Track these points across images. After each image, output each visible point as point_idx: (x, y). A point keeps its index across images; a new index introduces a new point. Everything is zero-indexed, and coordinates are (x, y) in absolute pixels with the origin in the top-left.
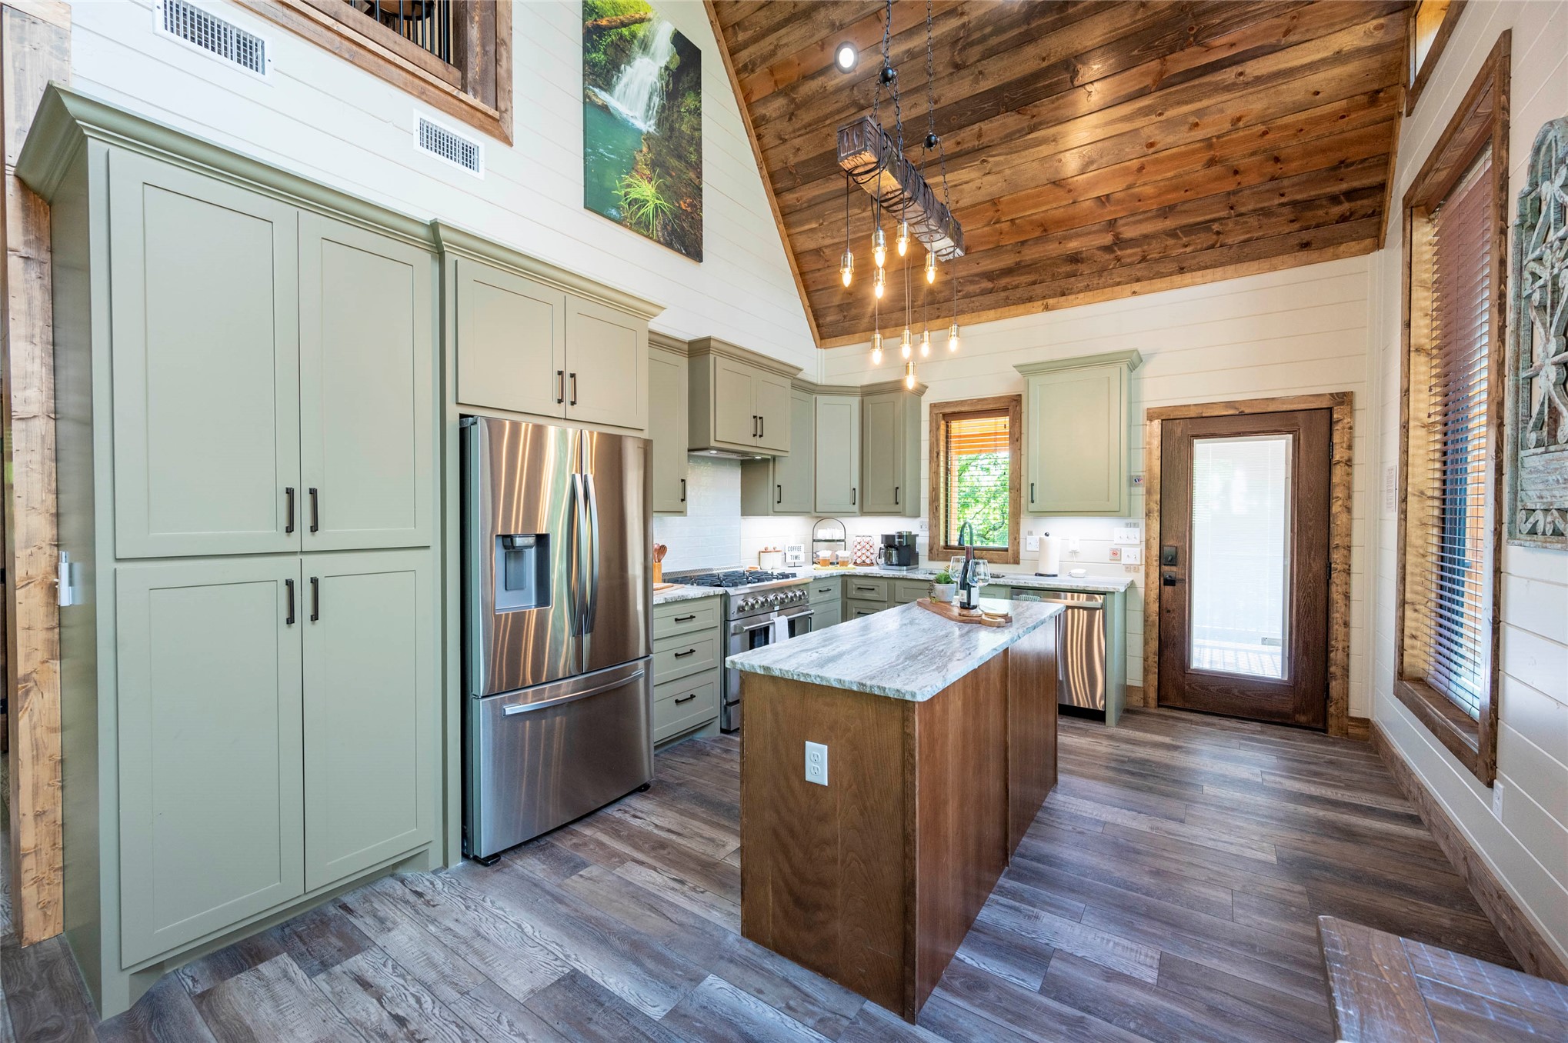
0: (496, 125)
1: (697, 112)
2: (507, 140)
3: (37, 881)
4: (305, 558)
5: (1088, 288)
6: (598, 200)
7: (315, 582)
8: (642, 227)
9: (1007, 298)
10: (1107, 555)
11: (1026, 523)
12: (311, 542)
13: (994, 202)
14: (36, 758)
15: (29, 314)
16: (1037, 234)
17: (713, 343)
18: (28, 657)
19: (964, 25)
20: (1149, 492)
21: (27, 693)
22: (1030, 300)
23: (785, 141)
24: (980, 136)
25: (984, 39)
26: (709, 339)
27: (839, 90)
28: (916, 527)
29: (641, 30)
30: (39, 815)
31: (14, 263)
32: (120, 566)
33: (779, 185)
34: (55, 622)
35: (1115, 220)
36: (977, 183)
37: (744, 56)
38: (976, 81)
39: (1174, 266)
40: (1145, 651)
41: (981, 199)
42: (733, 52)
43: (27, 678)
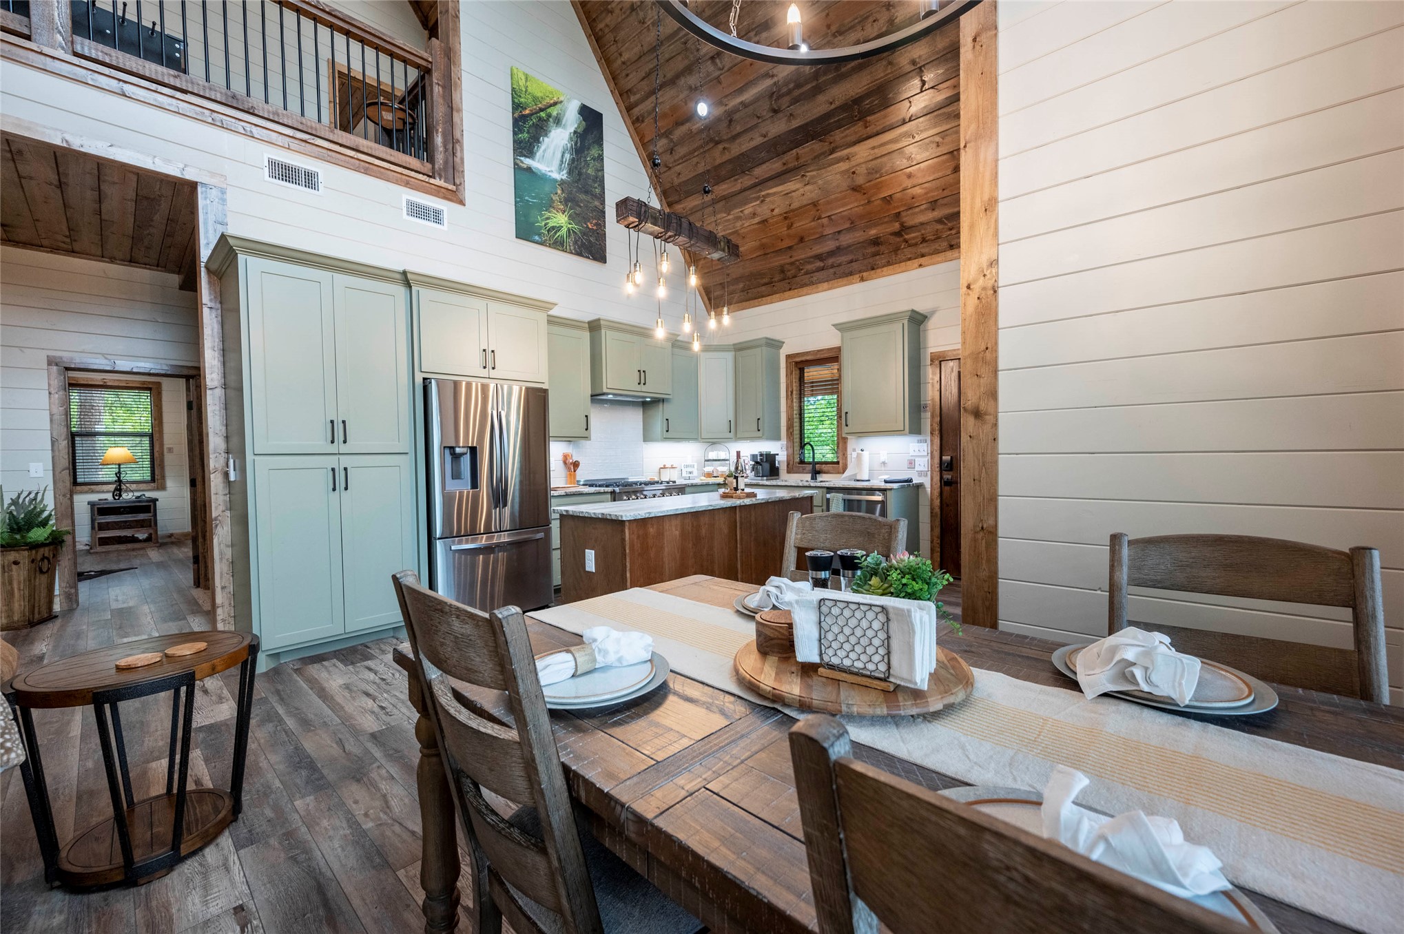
0: (455, 195)
1: (600, 158)
2: (462, 203)
3: (223, 620)
4: (341, 457)
5: (889, 264)
6: (525, 231)
7: (346, 469)
8: (558, 244)
9: (835, 273)
10: (906, 465)
11: (853, 445)
12: (344, 448)
13: (815, 204)
14: (221, 559)
15: (213, 336)
16: (847, 225)
17: (602, 322)
18: (216, 508)
19: (775, 84)
20: (933, 417)
21: (216, 526)
22: (851, 274)
23: (670, 168)
24: (798, 158)
25: (789, 92)
26: (599, 320)
27: (700, 131)
28: (779, 449)
29: (554, 111)
30: (223, 588)
31: (206, 311)
32: (257, 458)
33: (670, 199)
34: (227, 492)
35: (899, 213)
36: (801, 191)
37: (636, 111)
38: (789, 120)
39: (945, 244)
40: (932, 536)
41: (805, 203)
42: (629, 109)
43: (216, 519)
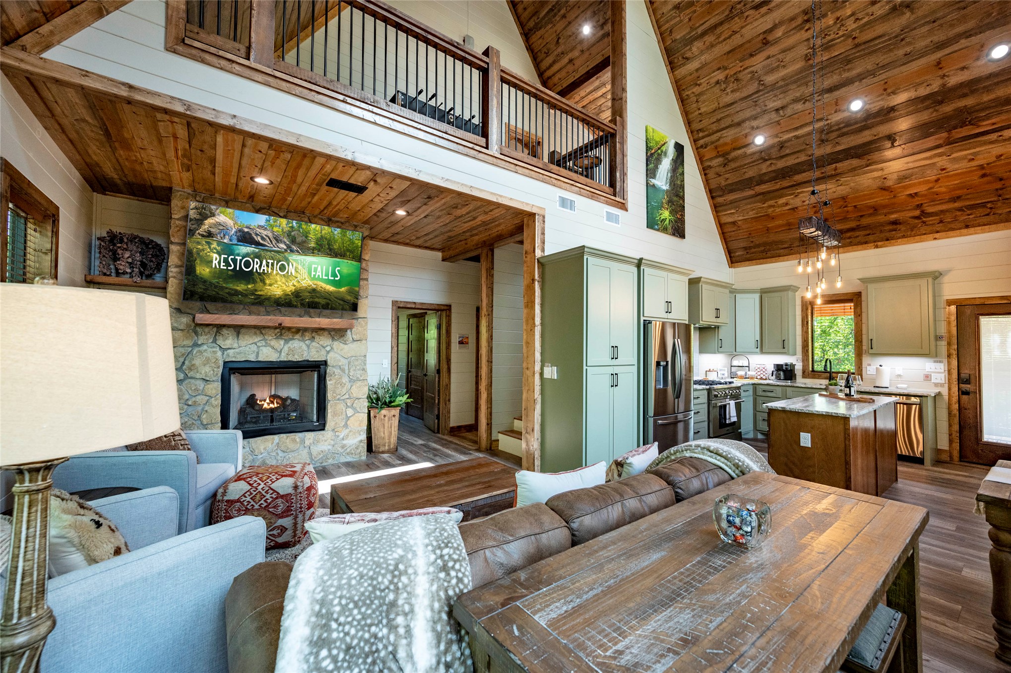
0: (623, 207)
1: (683, 174)
2: (627, 210)
4: (616, 367)
5: (904, 237)
6: (651, 224)
7: (617, 374)
8: (664, 230)
9: (851, 242)
10: (922, 378)
11: (866, 360)
12: (617, 362)
13: (844, 198)
14: (537, 423)
15: (538, 297)
16: (871, 211)
17: (701, 279)
19: (828, 124)
20: (949, 344)
22: (866, 243)
23: (720, 175)
24: (836, 169)
25: (840, 129)
27: (754, 154)
28: (794, 360)
29: (664, 148)
30: (537, 439)
32: (589, 368)
34: (540, 384)
35: (922, 204)
36: (834, 190)
37: (701, 142)
38: (835, 146)
39: (963, 225)
40: (950, 430)
41: (835, 197)
42: (695, 141)
